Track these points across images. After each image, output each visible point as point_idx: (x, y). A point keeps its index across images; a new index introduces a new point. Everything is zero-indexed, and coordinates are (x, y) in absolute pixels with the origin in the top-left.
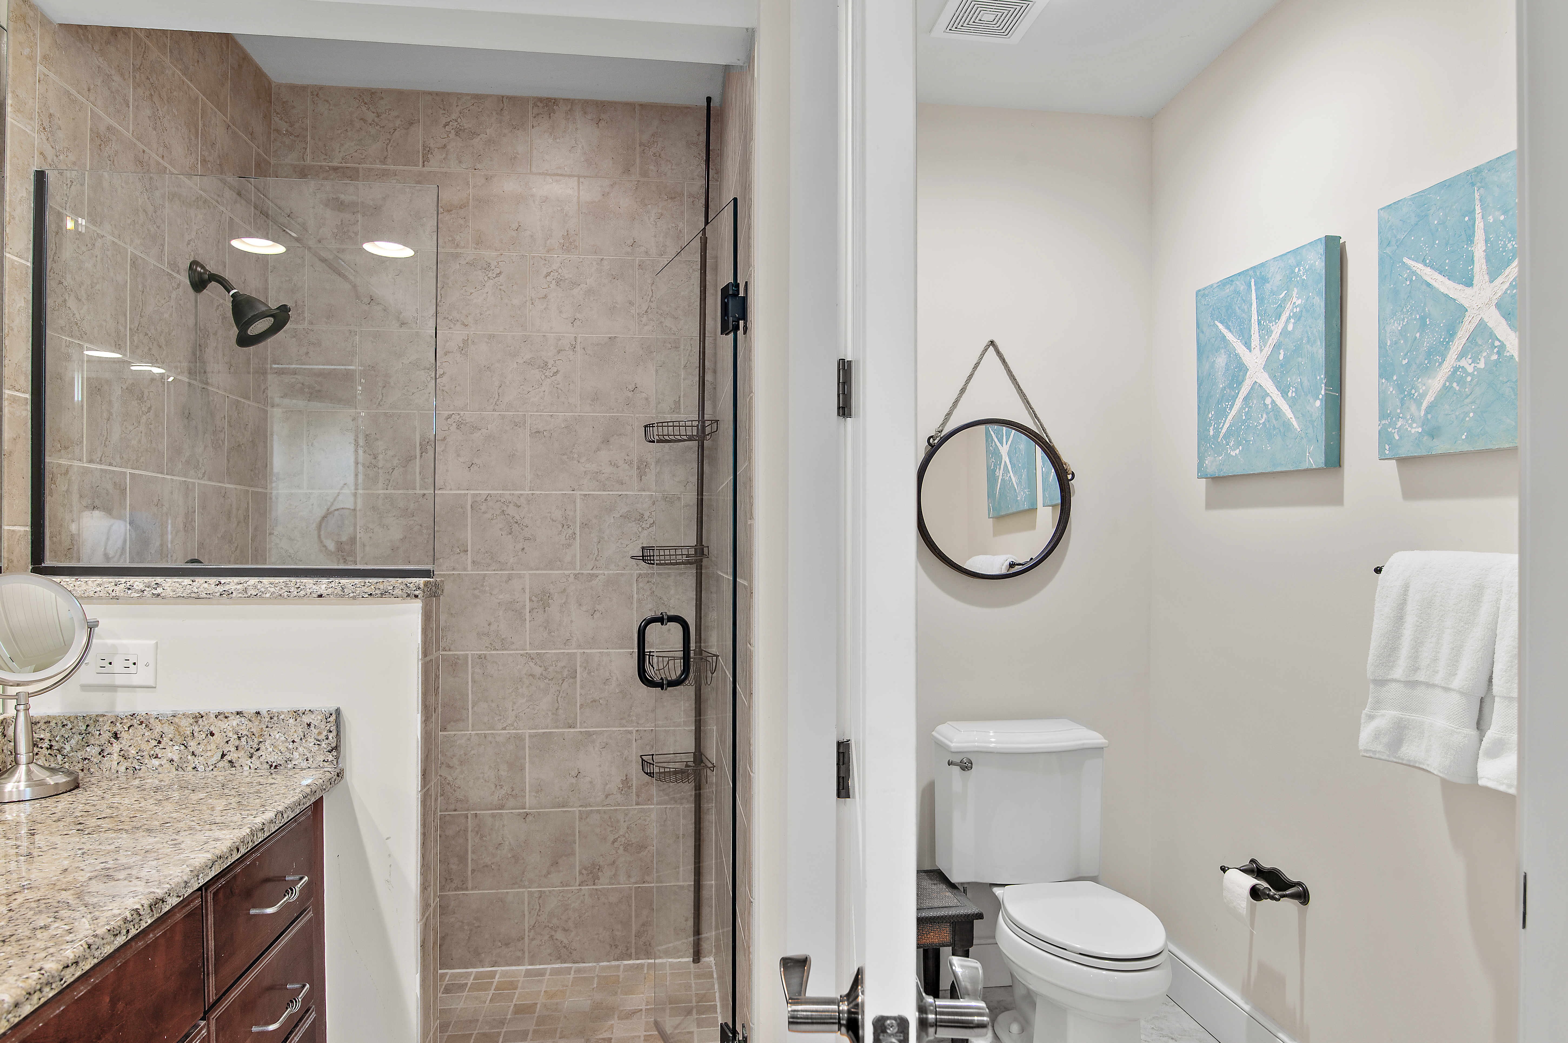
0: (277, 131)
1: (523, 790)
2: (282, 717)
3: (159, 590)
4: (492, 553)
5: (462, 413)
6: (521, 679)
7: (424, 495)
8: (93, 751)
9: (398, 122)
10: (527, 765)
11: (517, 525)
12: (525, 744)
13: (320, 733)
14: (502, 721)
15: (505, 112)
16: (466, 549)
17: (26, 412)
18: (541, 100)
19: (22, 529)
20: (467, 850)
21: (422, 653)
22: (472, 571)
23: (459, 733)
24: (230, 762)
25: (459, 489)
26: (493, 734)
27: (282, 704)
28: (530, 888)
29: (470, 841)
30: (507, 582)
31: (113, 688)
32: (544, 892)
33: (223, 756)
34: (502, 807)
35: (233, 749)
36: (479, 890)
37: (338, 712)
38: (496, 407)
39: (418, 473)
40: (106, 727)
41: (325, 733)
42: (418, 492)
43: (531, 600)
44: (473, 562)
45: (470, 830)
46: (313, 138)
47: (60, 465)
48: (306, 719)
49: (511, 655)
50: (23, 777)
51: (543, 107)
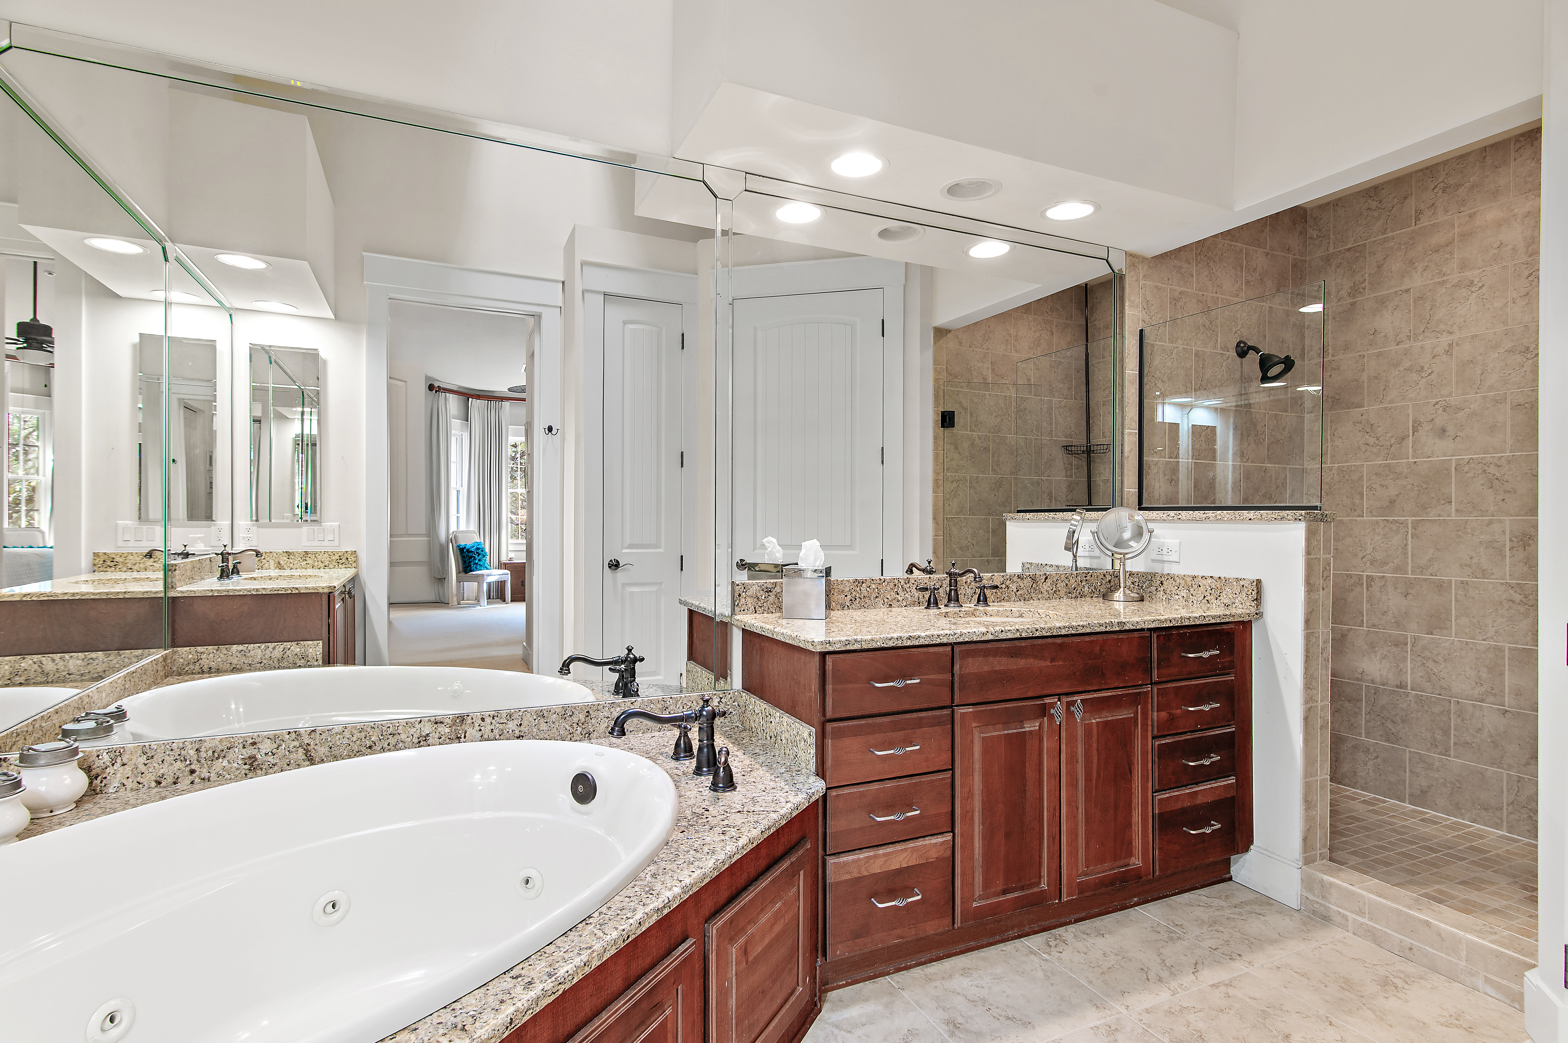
0: (1311, 238)
1: (1503, 691)
2: (1230, 581)
3: (1180, 516)
4: (1473, 503)
5: (1447, 399)
6: (1501, 603)
7: (1415, 462)
8: (1153, 589)
9: (1396, 200)
10: (1506, 672)
11: (1497, 481)
12: (1504, 655)
13: (1248, 591)
14: (1482, 634)
15: (1488, 158)
16: (1450, 501)
17: (1136, 439)
18: (1522, 135)
19: (1134, 490)
20: (1450, 727)
21: (1305, 552)
22: (1455, 517)
23: (1444, 638)
24: (1207, 600)
25: (1444, 456)
26: (1474, 642)
27: (1231, 574)
28: (1508, 771)
29: (1452, 720)
30: (1487, 525)
31: (1163, 562)
32: (1523, 778)
33: (1204, 597)
34: (1482, 701)
35: (1209, 595)
36: (1460, 759)
37: (1259, 582)
38: (1478, 391)
39: (1410, 447)
40: (1158, 579)
41: (1251, 591)
42: (1410, 460)
43: (1511, 540)
44: (1457, 510)
45: (1452, 712)
46: (1334, 234)
47: (1153, 461)
48: (1242, 583)
49: (1491, 583)
50: (1122, 592)
51: (1526, 140)
